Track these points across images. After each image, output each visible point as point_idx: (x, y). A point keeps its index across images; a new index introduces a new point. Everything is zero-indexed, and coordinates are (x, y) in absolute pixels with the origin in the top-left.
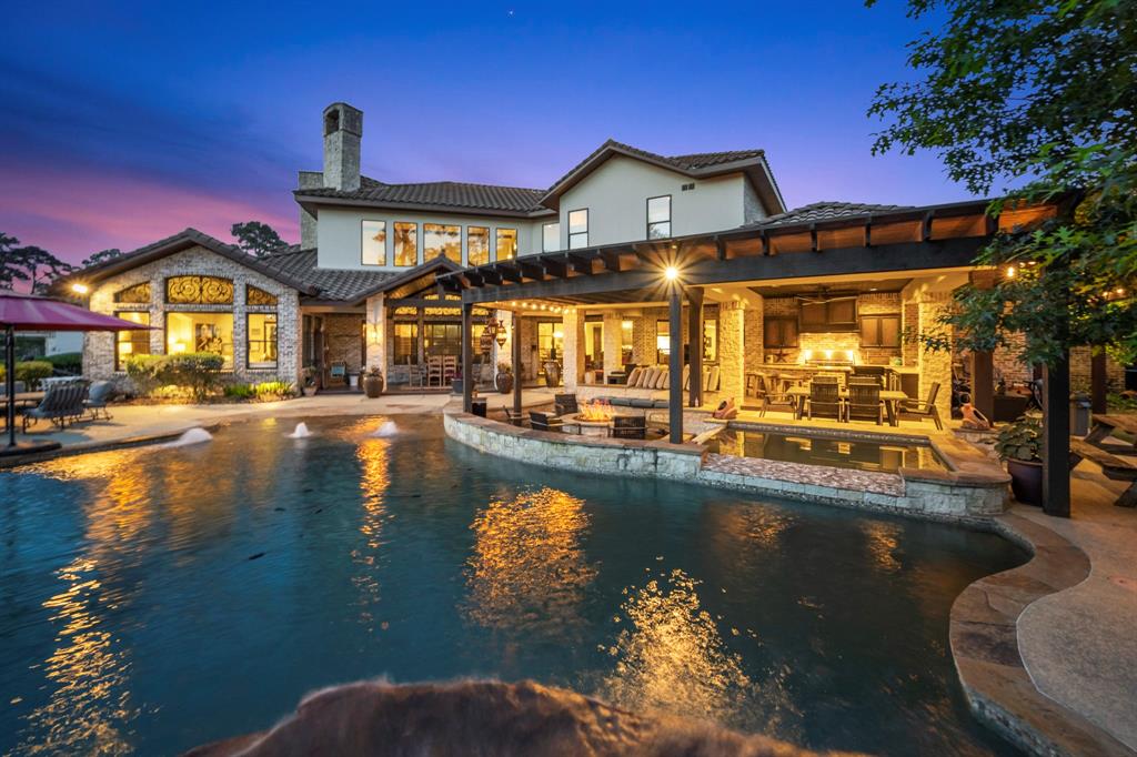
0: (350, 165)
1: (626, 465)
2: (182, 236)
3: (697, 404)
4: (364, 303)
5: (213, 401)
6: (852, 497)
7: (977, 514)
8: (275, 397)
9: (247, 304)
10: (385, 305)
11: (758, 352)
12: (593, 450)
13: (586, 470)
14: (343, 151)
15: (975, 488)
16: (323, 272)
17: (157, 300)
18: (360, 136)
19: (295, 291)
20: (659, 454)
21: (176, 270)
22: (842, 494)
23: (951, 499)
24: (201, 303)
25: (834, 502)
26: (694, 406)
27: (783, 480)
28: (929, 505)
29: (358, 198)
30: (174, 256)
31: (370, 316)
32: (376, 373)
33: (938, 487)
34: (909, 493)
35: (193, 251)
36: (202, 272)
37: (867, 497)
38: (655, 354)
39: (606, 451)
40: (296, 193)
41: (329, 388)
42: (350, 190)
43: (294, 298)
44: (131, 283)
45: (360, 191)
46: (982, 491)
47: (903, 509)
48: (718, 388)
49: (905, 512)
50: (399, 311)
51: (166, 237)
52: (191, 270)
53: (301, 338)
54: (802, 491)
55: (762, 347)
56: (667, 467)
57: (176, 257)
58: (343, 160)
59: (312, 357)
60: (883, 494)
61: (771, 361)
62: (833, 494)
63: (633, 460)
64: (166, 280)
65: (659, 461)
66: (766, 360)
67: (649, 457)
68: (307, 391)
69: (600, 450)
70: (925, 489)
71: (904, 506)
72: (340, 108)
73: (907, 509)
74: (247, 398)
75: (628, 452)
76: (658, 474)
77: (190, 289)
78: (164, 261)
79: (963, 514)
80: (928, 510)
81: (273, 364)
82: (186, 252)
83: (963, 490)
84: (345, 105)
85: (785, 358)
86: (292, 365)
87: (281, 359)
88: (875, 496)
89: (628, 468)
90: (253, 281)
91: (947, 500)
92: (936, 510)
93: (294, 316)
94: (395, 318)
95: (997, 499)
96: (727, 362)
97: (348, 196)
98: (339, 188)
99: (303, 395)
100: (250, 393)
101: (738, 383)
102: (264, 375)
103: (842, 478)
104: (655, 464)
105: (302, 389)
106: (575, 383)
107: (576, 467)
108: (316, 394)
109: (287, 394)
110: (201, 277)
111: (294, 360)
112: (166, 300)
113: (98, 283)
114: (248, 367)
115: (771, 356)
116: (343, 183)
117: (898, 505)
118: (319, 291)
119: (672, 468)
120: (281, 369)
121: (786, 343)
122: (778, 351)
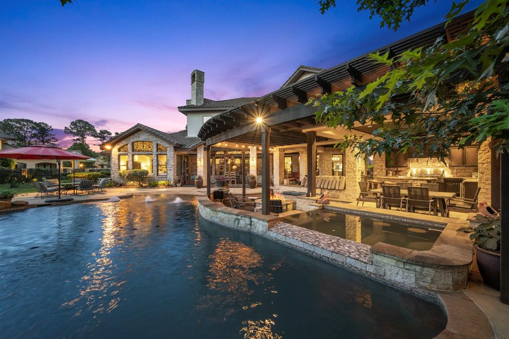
0: (199, 95)
1: (238, 224)
2: (136, 126)
3: (311, 195)
4: (196, 150)
5: (145, 187)
6: (340, 259)
7: (426, 288)
8: (164, 187)
9: (157, 151)
10: (204, 150)
11: (381, 170)
12: (226, 215)
13: (223, 224)
14: (197, 89)
15: (423, 266)
16: (189, 138)
17: (130, 150)
18: (203, 83)
19: (172, 146)
20: (253, 220)
21: (136, 139)
22: (334, 256)
23: (403, 272)
24: (143, 151)
25: (330, 260)
26: (309, 196)
27: (304, 242)
28: (388, 273)
29: (203, 107)
30: (135, 135)
31: (199, 155)
32: (200, 178)
33: (394, 261)
34: (374, 262)
35: (140, 132)
36: (143, 140)
37: (349, 260)
38: (331, 171)
39: (231, 216)
40: (179, 107)
41: (189, 184)
42: (199, 105)
43: (172, 148)
44: (123, 145)
45: (204, 104)
46: (430, 270)
47: (371, 273)
48: (345, 188)
49: (372, 275)
50: (217, 153)
51: (131, 127)
52: (140, 139)
53: (176, 164)
54: (313, 250)
55: (384, 167)
56: (255, 227)
57: (136, 135)
58: (196, 93)
59: (183, 172)
60: (358, 260)
61: (391, 175)
62: (329, 255)
63: (241, 221)
64: (133, 143)
65: (252, 223)
66: (387, 174)
67: (247, 221)
68: (178, 185)
69: (228, 215)
70: (385, 261)
71: (371, 271)
72: (195, 72)
73: (374, 274)
74: (154, 186)
75: (239, 217)
76: (252, 231)
77: (140, 146)
78: (132, 136)
79: (413, 286)
80: (387, 278)
81: (165, 174)
82: (138, 133)
83: (413, 267)
84: (197, 70)
85: (400, 173)
86: (172, 175)
87: (168, 172)
88: (353, 260)
89: (239, 226)
90: (159, 142)
91: (401, 272)
92: (393, 278)
93: (172, 156)
94: (216, 156)
95: (447, 279)
96: (350, 174)
97: (200, 107)
98: (195, 104)
99: (176, 186)
100: (155, 184)
101: (355, 186)
102: (163, 178)
103: (339, 245)
104: (251, 225)
105: (176, 184)
106: (278, 184)
107: (220, 223)
108: (181, 186)
109: (169, 186)
110: (143, 141)
111: (172, 172)
112: (133, 150)
113: (113, 145)
114: (158, 175)
115: (391, 172)
116: (196, 103)
117: (367, 270)
118: (182, 145)
119: (257, 228)
120: (168, 176)
121: (399, 164)
122: (395, 169)
